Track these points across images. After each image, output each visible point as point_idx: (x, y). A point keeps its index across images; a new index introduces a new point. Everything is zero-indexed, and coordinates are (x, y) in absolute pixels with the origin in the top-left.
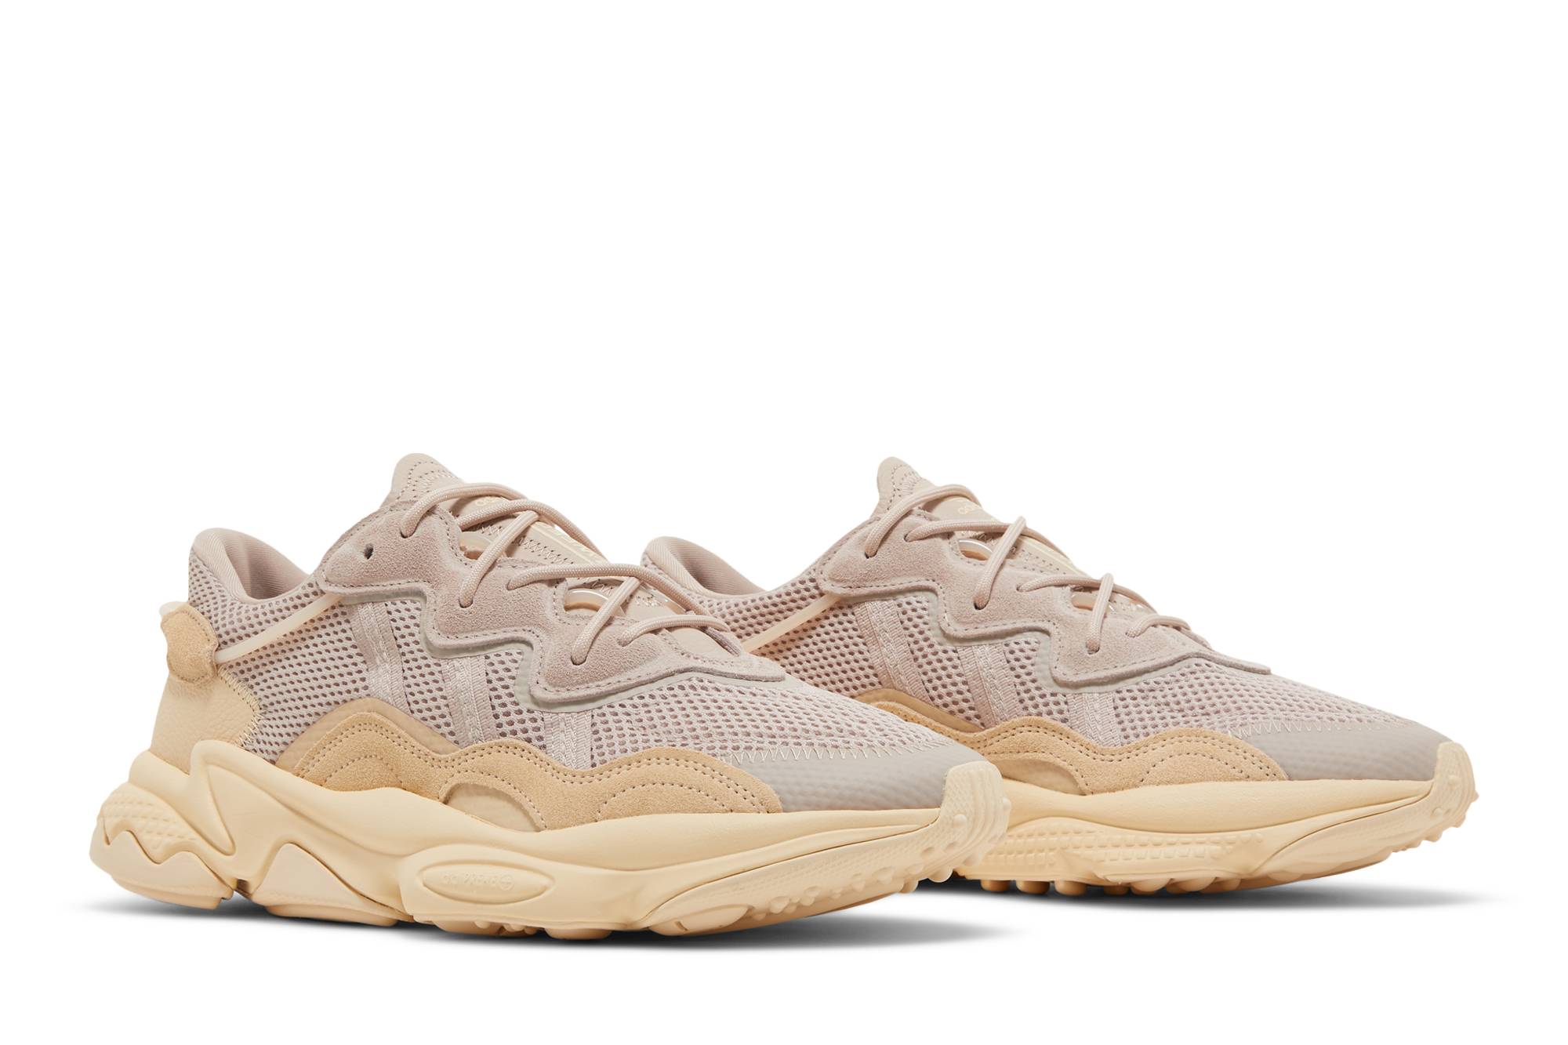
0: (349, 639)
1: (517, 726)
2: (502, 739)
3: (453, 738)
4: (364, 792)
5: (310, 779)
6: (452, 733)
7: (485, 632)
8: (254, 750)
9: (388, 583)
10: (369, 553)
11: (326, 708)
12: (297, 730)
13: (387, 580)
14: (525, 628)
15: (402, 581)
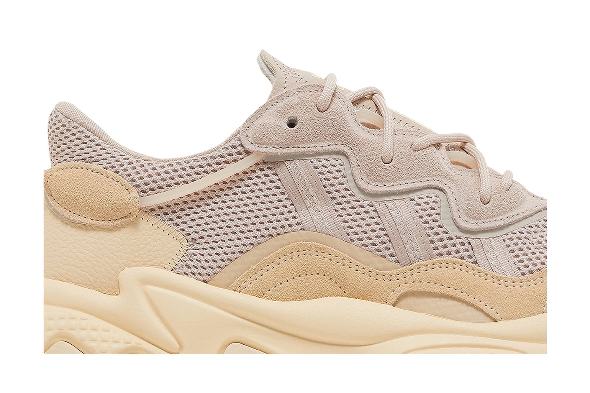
0: (278, 188)
1: (451, 248)
2: (441, 258)
3: (393, 259)
4: (305, 301)
5: (249, 293)
6: (392, 255)
7: (406, 181)
8: (185, 273)
9: (312, 145)
10: (292, 124)
11: (260, 239)
12: (232, 256)
13: (311, 143)
14: (434, 178)
15: (324, 144)
